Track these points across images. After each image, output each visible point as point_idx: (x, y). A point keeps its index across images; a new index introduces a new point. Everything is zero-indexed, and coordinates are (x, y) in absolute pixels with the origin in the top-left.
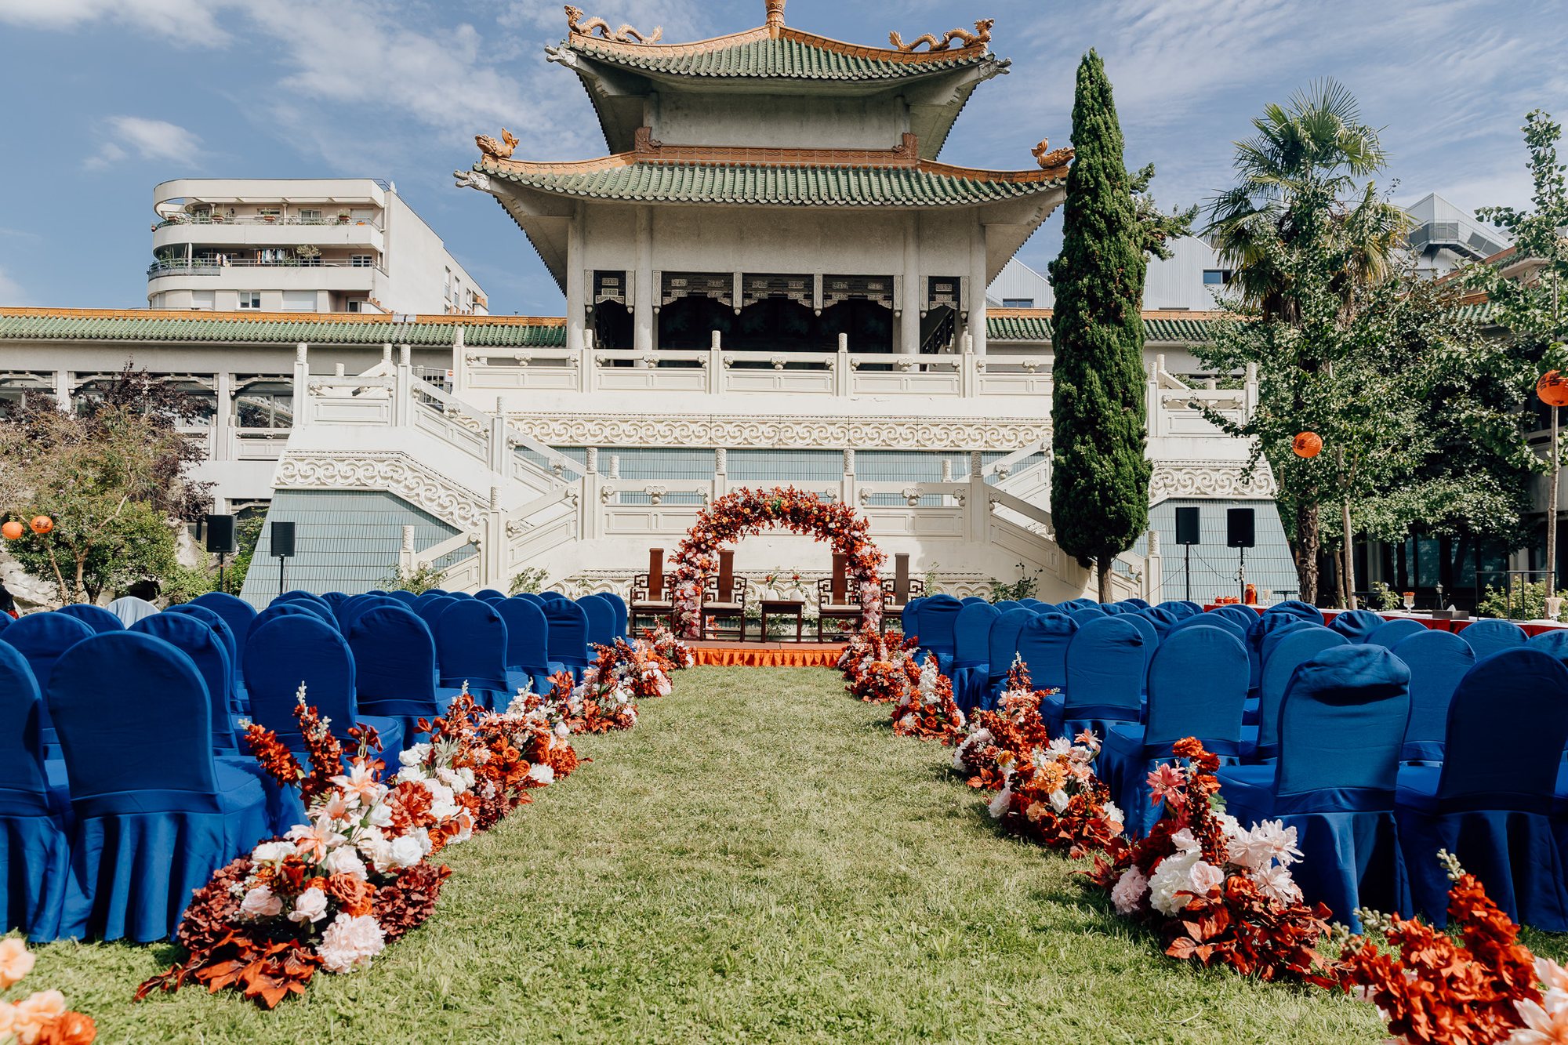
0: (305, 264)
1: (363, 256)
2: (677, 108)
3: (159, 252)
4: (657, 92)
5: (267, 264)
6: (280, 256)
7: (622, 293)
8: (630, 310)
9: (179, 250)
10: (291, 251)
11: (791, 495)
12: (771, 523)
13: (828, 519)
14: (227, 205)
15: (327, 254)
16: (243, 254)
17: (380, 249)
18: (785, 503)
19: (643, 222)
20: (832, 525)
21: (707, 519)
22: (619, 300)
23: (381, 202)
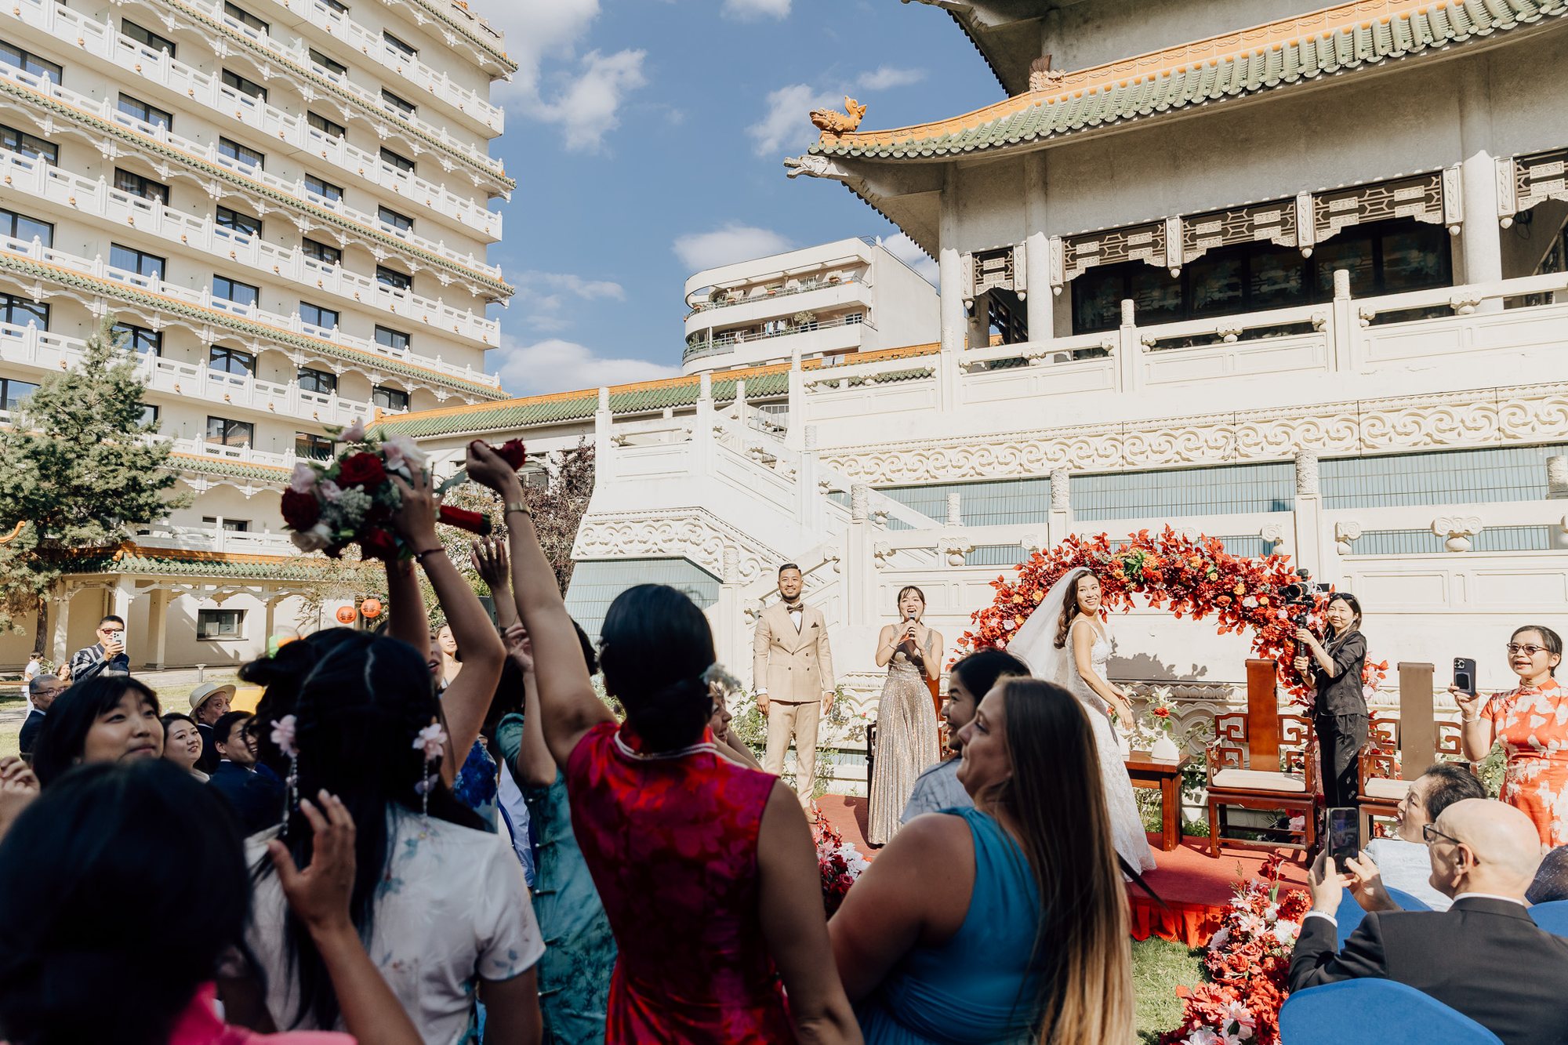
0: (804, 330)
1: (854, 313)
2: (1086, 22)
3: (689, 339)
4: (1057, 8)
5: (771, 336)
6: (782, 326)
7: (1010, 277)
8: (1022, 297)
9: (701, 335)
10: (790, 320)
11: (1170, 544)
12: (1128, 598)
13: (1240, 590)
14: (739, 288)
15: (820, 318)
16: (753, 329)
17: (868, 304)
18: (1151, 561)
19: (1034, 175)
20: (1250, 602)
21: (1007, 594)
22: (1007, 286)
23: (867, 259)
